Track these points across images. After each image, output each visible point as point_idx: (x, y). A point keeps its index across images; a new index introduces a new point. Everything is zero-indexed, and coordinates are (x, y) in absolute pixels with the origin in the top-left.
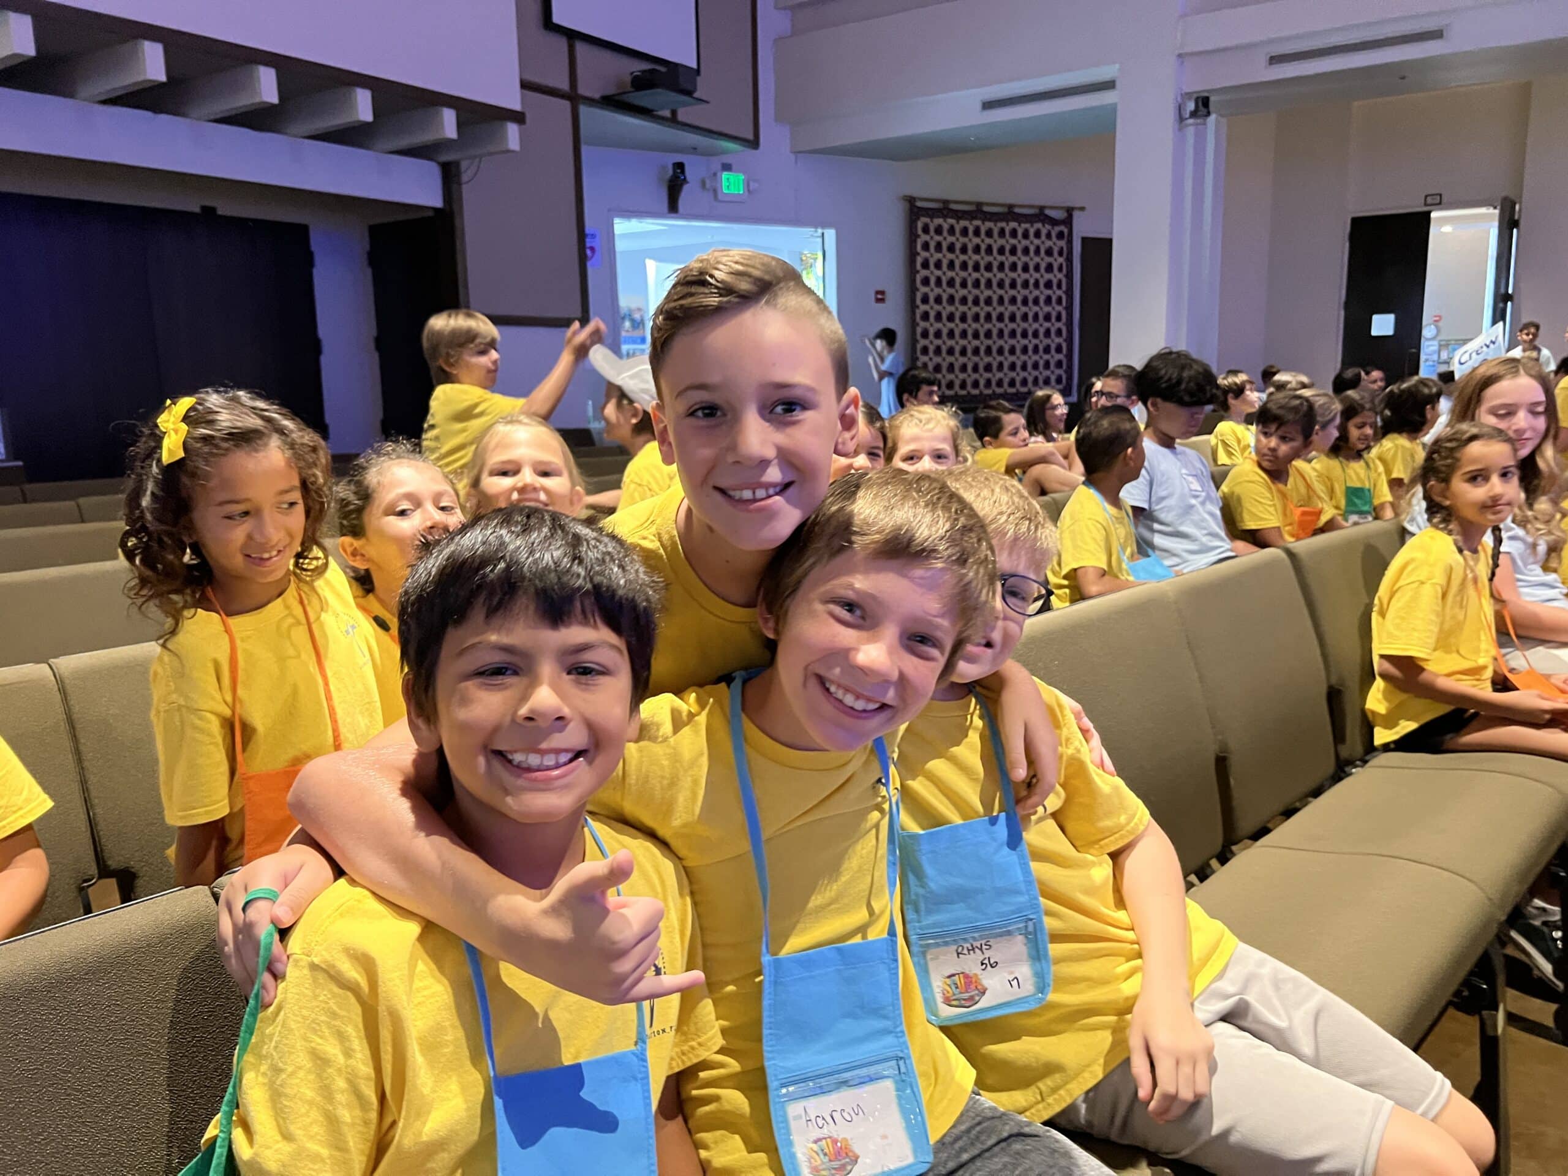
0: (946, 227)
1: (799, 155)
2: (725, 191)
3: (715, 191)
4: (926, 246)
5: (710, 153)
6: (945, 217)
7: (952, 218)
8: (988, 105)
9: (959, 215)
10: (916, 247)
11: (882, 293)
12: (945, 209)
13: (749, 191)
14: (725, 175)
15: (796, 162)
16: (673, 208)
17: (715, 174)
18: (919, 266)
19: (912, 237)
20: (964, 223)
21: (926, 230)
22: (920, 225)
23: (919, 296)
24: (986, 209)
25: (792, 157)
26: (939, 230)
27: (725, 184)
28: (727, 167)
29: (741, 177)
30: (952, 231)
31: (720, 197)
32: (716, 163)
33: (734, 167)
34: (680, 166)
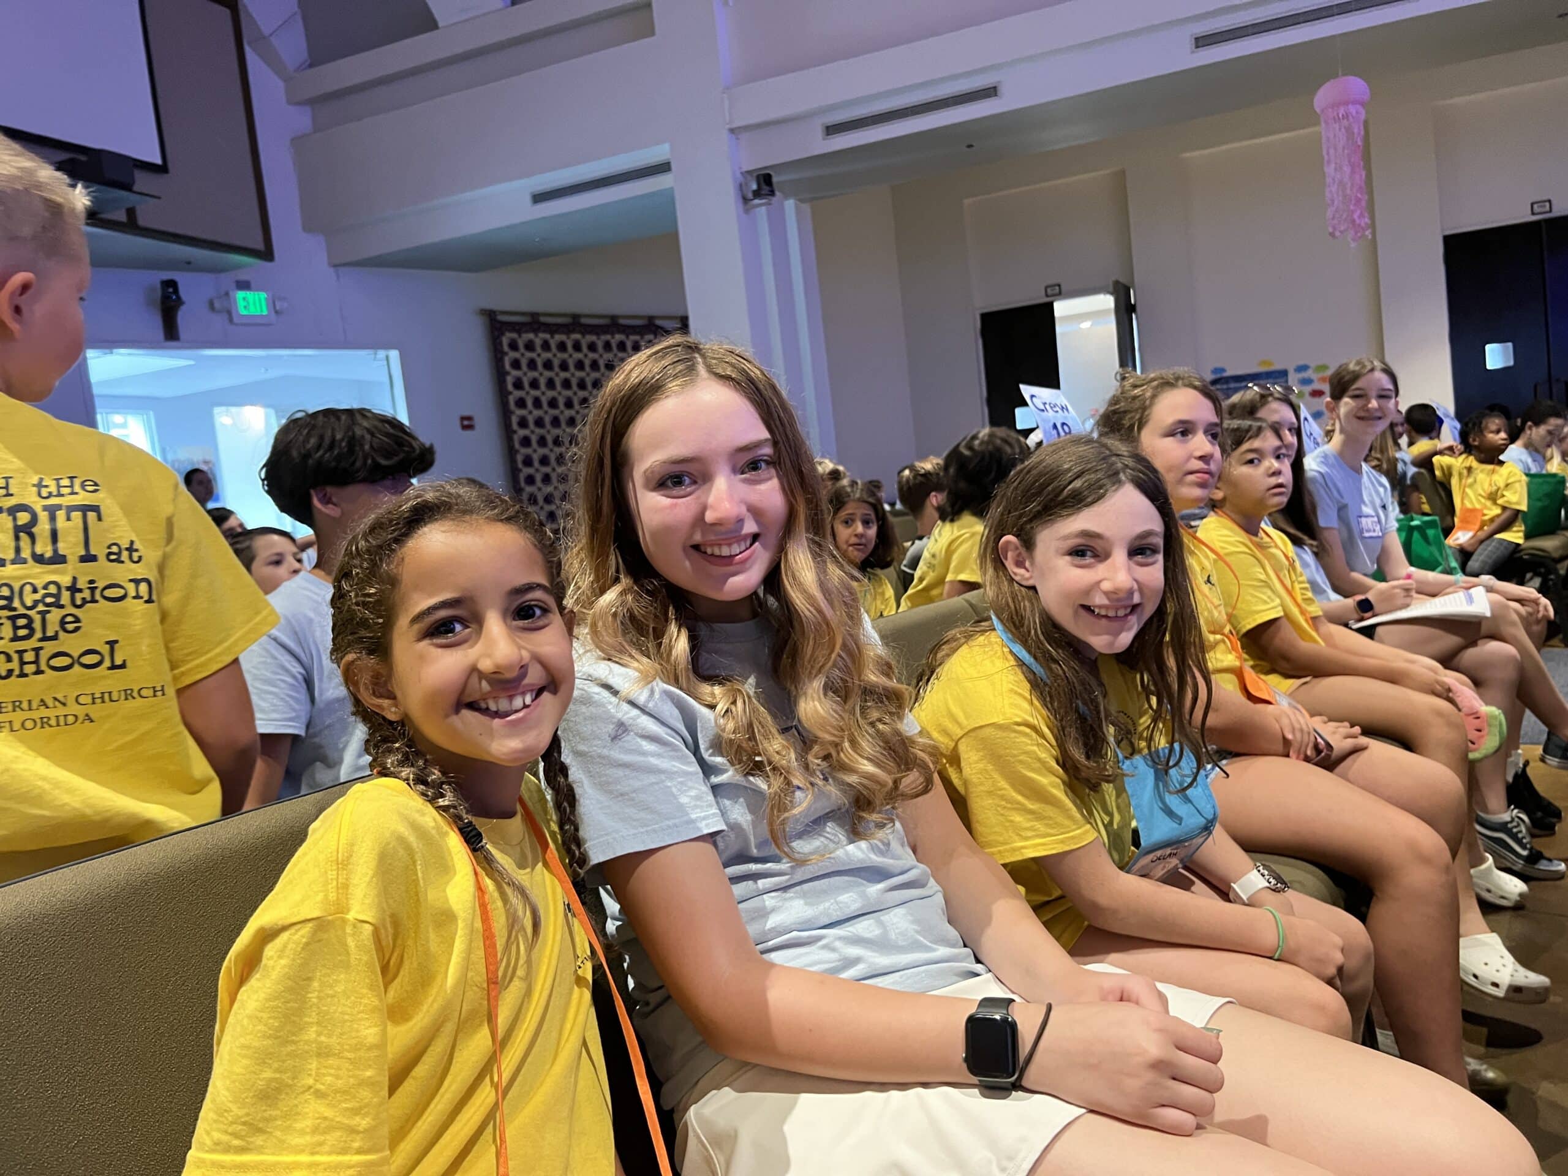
0: (538, 342)
1: (341, 269)
2: (243, 312)
3: (229, 313)
4: (516, 364)
5: (216, 269)
6: (536, 331)
7: (544, 332)
8: (539, 198)
9: (553, 329)
10: (503, 366)
11: (469, 418)
12: (535, 322)
13: (277, 312)
14: (241, 295)
15: (338, 277)
16: (171, 333)
17: (227, 294)
18: (510, 387)
19: (497, 355)
20: (559, 337)
21: (513, 346)
22: (505, 341)
23: (514, 420)
24: (584, 321)
25: (332, 270)
26: (530, 346)
27: (241, 304)
28: (245, 286)
29: (263, 295)
30: (546, 346)
31: (235, 320)
32: (227, 279)
33: (253, 285)
34: (170, 285)
